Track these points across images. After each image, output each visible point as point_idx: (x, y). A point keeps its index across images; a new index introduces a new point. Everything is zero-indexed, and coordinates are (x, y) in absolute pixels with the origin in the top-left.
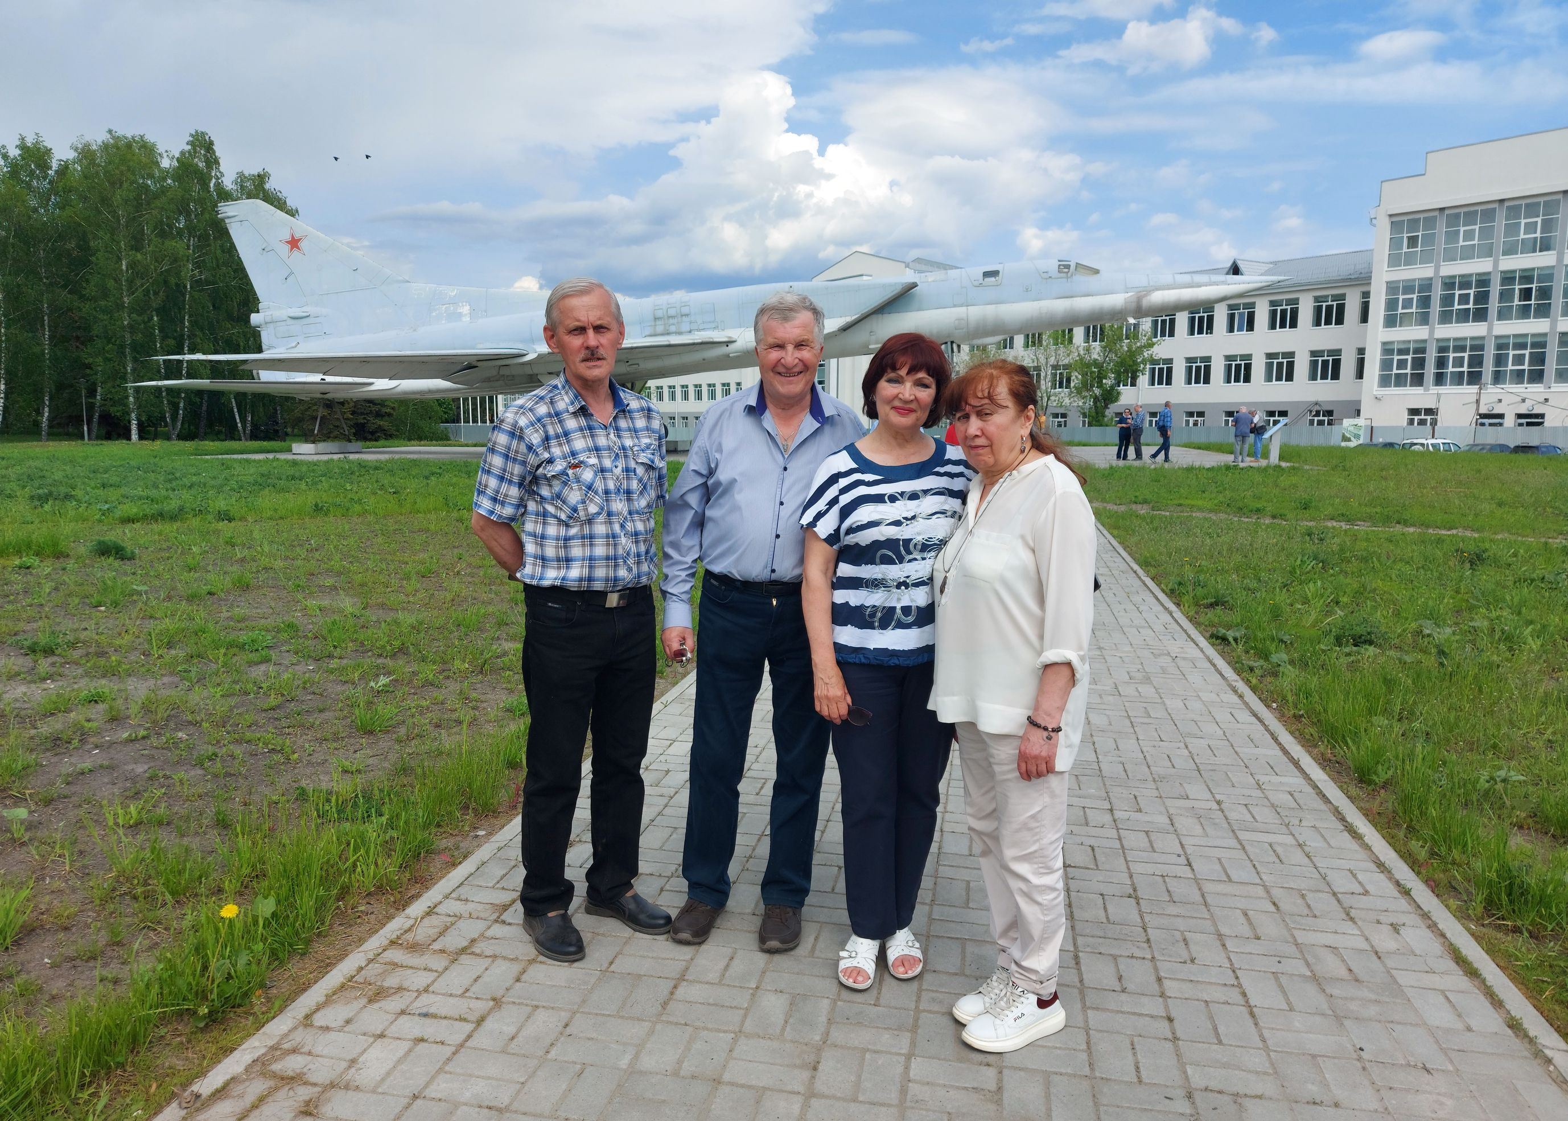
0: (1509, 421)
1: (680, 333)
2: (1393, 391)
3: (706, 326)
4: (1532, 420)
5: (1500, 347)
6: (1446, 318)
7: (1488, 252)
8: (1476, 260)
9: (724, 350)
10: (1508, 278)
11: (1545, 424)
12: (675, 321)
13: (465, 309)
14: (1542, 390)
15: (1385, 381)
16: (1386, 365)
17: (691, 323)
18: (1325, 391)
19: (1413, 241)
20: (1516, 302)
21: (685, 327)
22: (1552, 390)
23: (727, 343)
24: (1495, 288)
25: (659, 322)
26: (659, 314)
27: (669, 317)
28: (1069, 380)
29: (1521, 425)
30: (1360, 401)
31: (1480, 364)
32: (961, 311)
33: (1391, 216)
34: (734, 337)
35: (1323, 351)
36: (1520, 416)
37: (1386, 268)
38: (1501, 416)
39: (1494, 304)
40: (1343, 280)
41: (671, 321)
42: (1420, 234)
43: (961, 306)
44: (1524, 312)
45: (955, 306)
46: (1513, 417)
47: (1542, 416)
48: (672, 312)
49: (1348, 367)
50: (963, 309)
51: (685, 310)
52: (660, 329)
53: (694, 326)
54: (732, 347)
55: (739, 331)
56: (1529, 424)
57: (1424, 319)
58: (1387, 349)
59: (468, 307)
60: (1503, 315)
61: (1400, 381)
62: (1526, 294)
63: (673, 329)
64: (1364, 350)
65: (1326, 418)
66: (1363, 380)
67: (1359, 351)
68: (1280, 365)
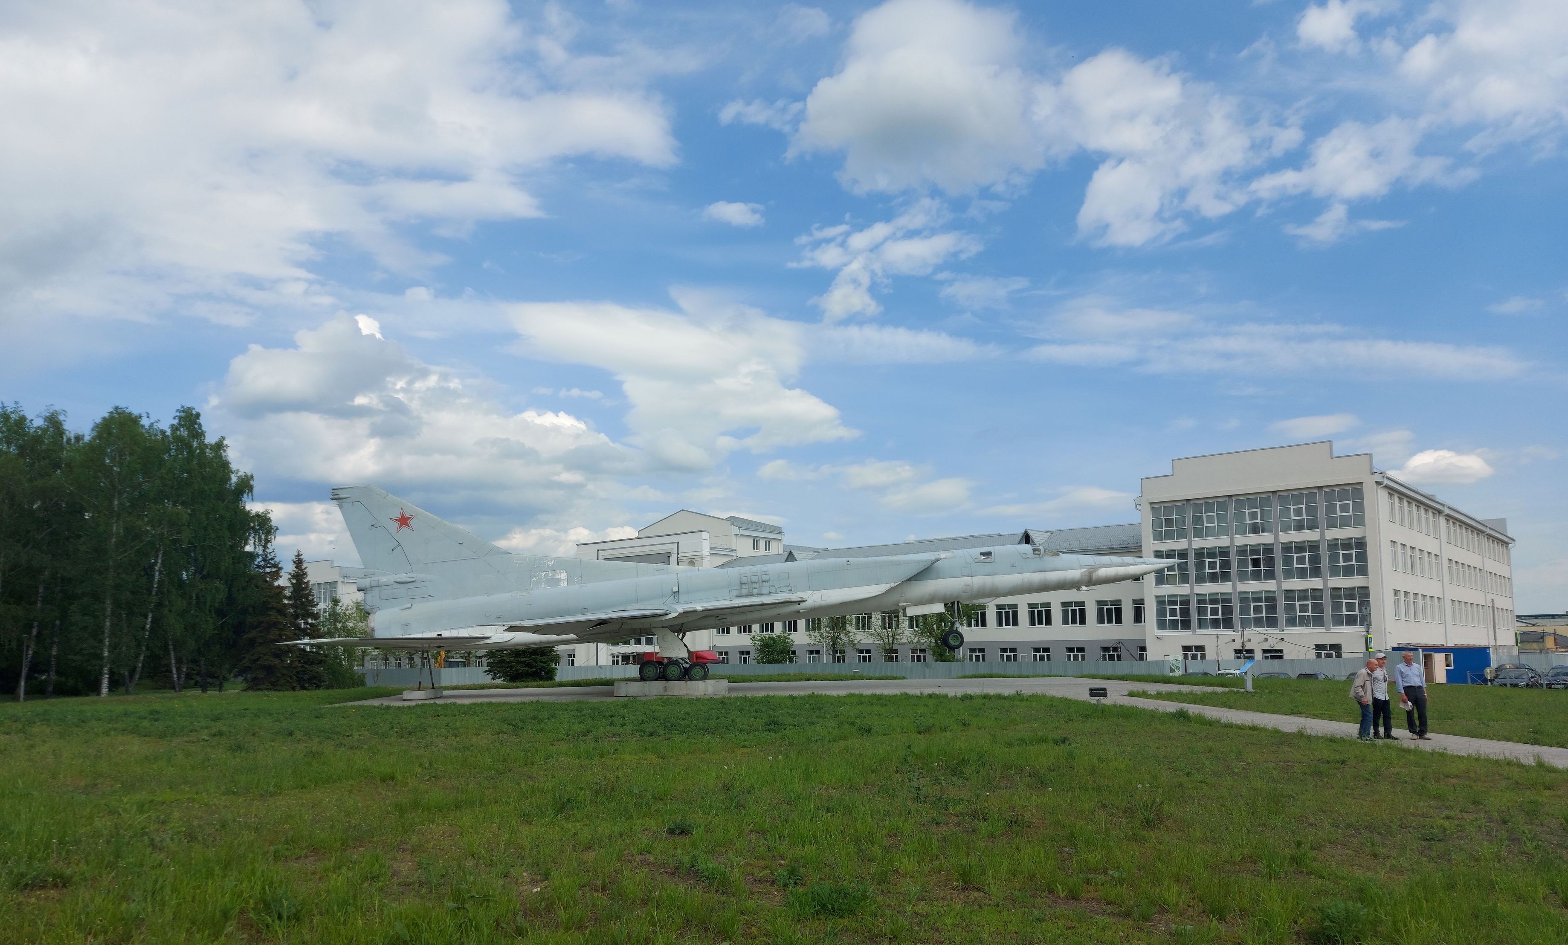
0: (1258, 655)
1: (761, 595)
2: (1169, 632)
3: (782, 589)
4: (1275, 654)
5: (1242, 600)
6: (1200, 579)
7: (1223, 532)
8: (1217, 537)
9: (796, 607)
10: (1242, 550)
11: (1285, 657)
12: (757, 585)
13: (563, 575)
14: (1278, 632)
15: (1162, 625)
16: (1161, 613)
17: (770, 587)
18: (1110, 633)
19: (1169, 522)
20: (1250, 568)
21: (765, 590)
22: (1285, 632)
23: (799, 603)
24: (1234, 558)
25: (743, 587)
26: (744, 580)
27: (752, 583)
29: (1266, 658)
30: (1145, 640)
31: (1231, 613)
32: (968, 580)
33: (1151, 503)
34: (805, 597)
35: (1107, 601)
36: (1265, 651)
37: (1152, 542)
38: (1251, 651)
39: (1234, 569)
40: (1117, 548)
41: (754, 586)
42: (1174, 517)
43: (968, 576)
44: (1257, 576)
45: (963, 576)
46: (1261, 652)
47: (1281, 651)
48: (755, 579)
49: (1128, 613)
50: (969, 578)
51: (765, 578)
52: (745, 592)
53: (772, 590)
54: (803, 605)
55: (809, 593)
56: (1273, 658)
57: (1184, 579)
58: (1161, 601)
59: (565, 574)
60: (1243, 577)
61: (1174, 625)
62: (1256, 563)
63: (755, 591)
64: (1142, 602)
65: (1115, 654)
66: (1143, 623)
67: (1135, 601)
68: (1073, 612)
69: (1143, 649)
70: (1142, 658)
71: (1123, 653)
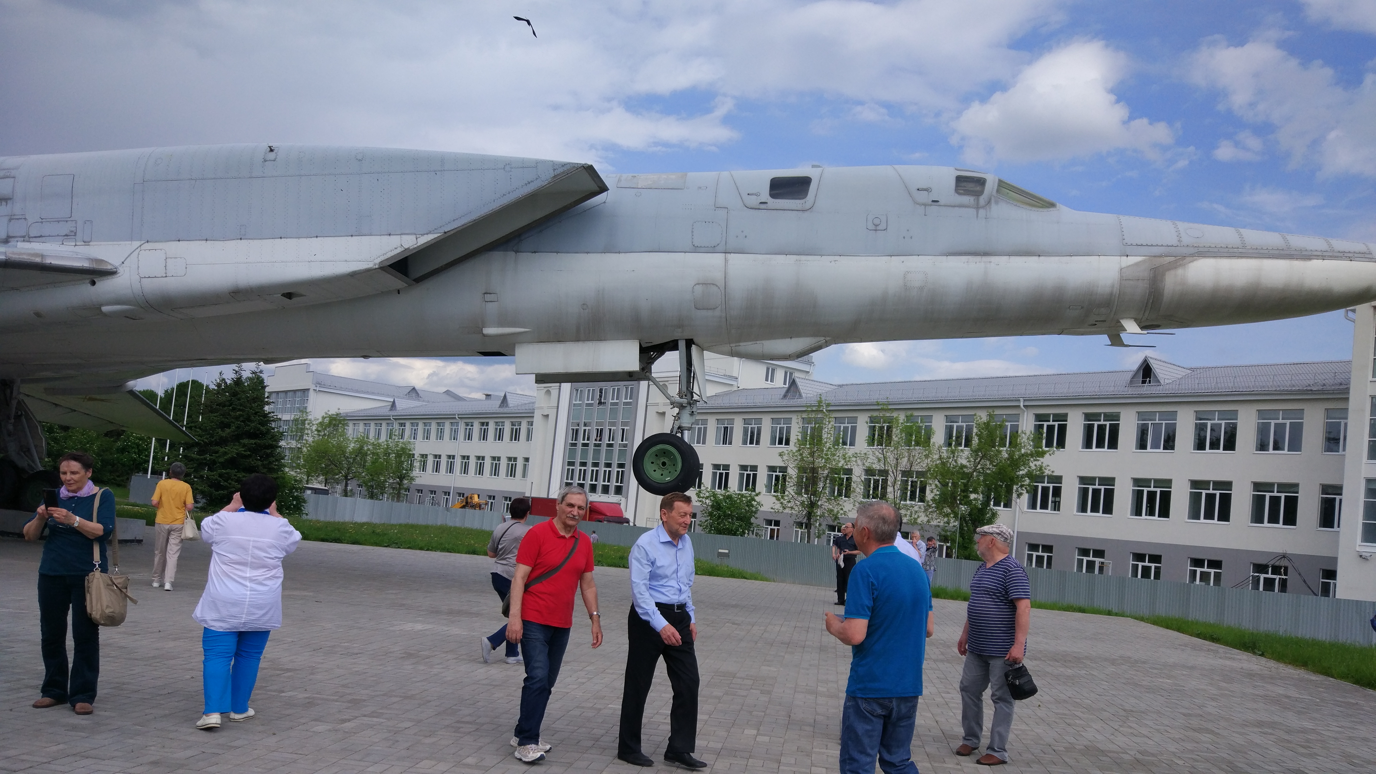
15: (1372, 534)
28: (923, 490)
30: (1335, 560)
32: (712, 263)
34: (112, 261)
37: (1370, 378)
40: (1301, 392)
43: (712, 250)
45: (696, 249)
49: (1308, 508)
50: (717, 259)
58: (1372, 489)
64: (1338, 489)
65: (1277, 577)
66: (1336, 529)
67: (1325, 489)
68: (1211, 498)
69: (1331, 574)
70: (1326, 590)
71: (1292, 578)
